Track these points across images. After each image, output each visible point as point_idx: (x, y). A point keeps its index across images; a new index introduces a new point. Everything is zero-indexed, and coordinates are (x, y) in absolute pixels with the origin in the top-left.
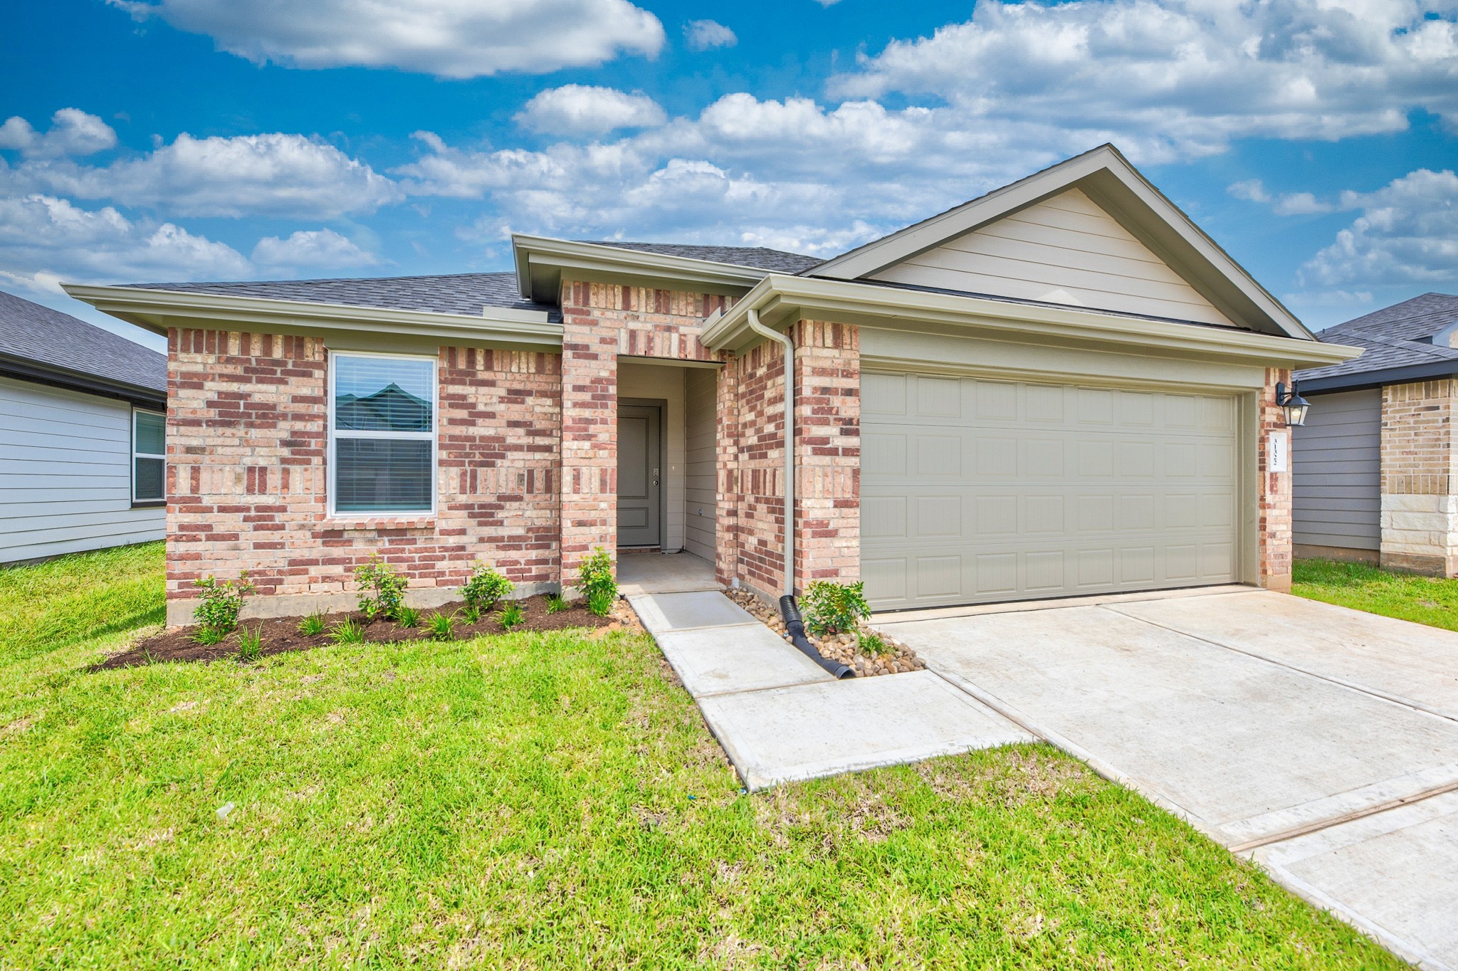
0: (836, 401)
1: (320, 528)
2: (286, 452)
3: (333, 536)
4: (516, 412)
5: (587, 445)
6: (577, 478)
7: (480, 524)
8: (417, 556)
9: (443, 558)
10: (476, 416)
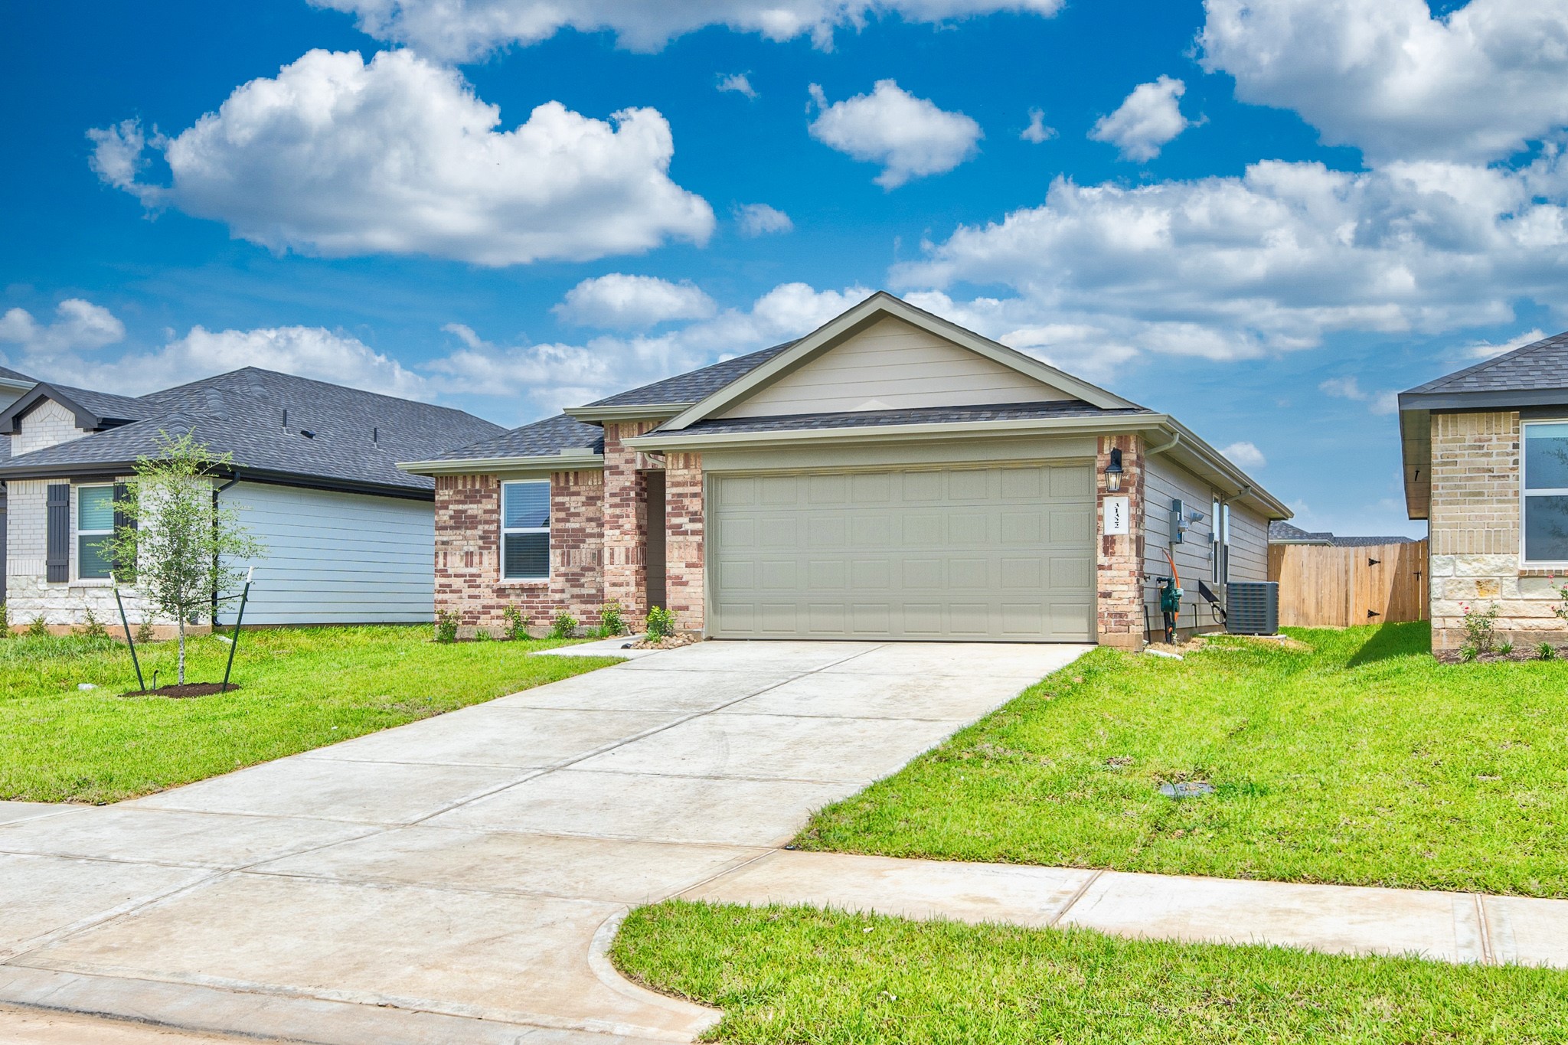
0: (686, 501)
1: (495, 587)
2: (481, 543)
3: (501, 592)
5: (617, 532)
6: (612, 555)
7: (572, 586)
8: (540, 605)
9: (552, 608)
10: (571, 516)
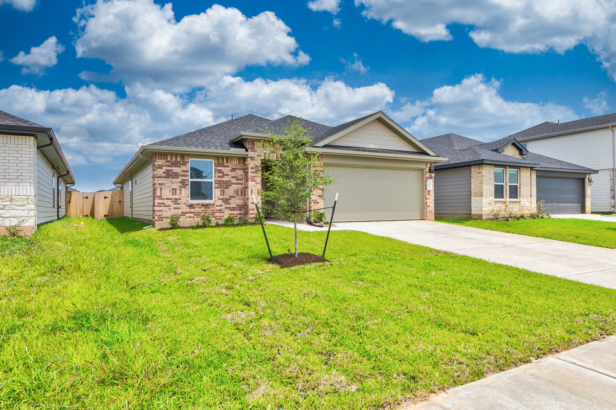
1: (188, 204)
2: (180, 185)
3: (191, 207)
4: (233, 174)
7: (225, 204)
8: (211, 212)
9: (217, 213)
10: (225, 175)
